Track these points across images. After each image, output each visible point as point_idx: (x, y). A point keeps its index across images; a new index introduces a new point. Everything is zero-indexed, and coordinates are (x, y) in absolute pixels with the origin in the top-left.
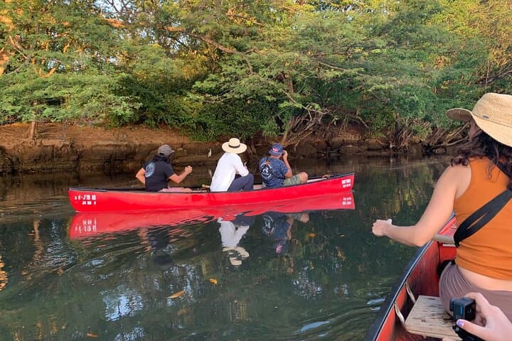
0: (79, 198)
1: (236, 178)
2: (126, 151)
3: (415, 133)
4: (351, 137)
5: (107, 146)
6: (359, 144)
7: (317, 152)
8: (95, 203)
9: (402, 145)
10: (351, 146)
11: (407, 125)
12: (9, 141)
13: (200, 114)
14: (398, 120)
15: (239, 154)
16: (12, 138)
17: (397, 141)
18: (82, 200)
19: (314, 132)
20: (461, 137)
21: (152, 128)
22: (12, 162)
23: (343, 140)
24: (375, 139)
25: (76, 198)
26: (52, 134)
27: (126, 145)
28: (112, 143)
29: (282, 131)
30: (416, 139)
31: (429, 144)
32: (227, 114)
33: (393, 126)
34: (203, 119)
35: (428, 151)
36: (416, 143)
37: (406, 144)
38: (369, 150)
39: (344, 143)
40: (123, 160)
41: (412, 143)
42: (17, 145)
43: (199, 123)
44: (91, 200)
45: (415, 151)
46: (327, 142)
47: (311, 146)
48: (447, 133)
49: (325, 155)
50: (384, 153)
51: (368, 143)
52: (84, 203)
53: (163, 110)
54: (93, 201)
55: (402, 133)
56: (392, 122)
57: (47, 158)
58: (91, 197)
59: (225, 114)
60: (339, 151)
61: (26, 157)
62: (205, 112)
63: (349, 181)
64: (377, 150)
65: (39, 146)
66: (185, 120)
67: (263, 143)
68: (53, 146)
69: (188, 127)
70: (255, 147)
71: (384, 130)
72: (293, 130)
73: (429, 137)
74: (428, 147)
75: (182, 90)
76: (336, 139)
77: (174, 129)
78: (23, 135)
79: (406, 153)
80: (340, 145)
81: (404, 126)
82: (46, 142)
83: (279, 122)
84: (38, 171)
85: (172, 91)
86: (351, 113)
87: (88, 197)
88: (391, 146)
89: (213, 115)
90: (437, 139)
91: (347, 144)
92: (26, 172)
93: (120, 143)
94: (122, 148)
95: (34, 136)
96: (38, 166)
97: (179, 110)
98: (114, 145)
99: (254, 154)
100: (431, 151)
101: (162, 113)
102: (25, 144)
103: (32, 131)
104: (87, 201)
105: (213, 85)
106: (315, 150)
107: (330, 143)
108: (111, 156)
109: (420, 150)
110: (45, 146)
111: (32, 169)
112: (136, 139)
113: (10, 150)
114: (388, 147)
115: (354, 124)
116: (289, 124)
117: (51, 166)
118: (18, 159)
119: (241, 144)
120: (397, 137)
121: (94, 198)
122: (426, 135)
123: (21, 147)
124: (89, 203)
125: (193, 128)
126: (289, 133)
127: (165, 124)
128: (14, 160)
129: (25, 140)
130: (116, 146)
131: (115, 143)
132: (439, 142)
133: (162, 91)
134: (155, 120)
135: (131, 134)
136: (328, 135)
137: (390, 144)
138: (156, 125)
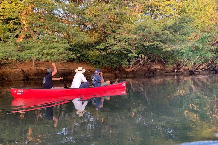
0: (16, 92)
1: (82, 83)
2: (69, 72)
3: (186, 65)
4: (159, 67)
5: (61, 70)
6: (162, 70)
7: (144, 73)
8: (23, 94)
9: (180, 70)
10: (158, 71)
11: (182, 62)
12: (25, 68)
13: (97, 57)
14: (179, 60)
15: (83, 73)
16: (26, 66)
17: (178, 69)
18: (17, 93)
19: (143, 65)
20: (206, 67)
21: (78, 63)
22: (27, 76)
23: (156, 68)
24: (169, 68)
25: (14, 92)
26: (40, 65)
27: (69, 70)
28: (63, 69)
29: (130, 65)
30: (187, 68)
31: (192, 70)
32: (108, 57)
33: (177, 62)
34: (98, 60)
35: (192, 73)
36: (186, 70)
37: (182, 70)
38: (166, 72)
39: (156, 69)
40: (67, 75)
41: (185, 70)
42: (28, 69)
43: (96, 61)
44: (21, 92)
45: (186, 73)
46: (149, 69)
47: (142, 71)
48: (201, 65)
49: (148, 74)
50: (172, 74)
51: (166, 70)
52: (18, 94)
53: (82, 56)
54: (22, 93)
55: (181, 65)
56: (176, 61)
57: (39, 74)
58: (21, 91)
59: (107, 58)
60: (153, 73)
61: (32, 74)
62: (99, 56)
63: (125, 84)
64: (170, 72)
65: (36, 70)
66: (91, 60)
67: (122, 69)
68: (41, 70)
69: (92, 63)
70: (119, 71)
71: (173, 64)
72: (134, 64)
73: (192, 67)
74: (192, 71)
75: (90, 48)
76: (152, 68)
77: (86, 64)
78: (30, 65)
79: (182, 74)
80: (154, 70)
81: (181, 62)
82: (39, 68)
83: (129, 61)
84: (36, 79)
85: (86, 48)
86: (158, 57)
87: (20, 91)
88: (175, 71)
89: (102, 58)
90: (196, 68)
91: (157, 70)
92: (31, 79)
93: (66, 69)
94: (67, 71)
95: (34, 66)
96: (36, 77)
97: (89, 56)
98: (64, 70)
99: (118, 73)
100: (193, 73)
101: (82, 57)
102: (31, 69)
103: (34, 64)
104: (19, 93)
105: (103, 47)
106: (143, 72)
107: (150, 70)
108: (63, 74)
109: (188, 73)
110: (38, 70)
111: (34, 78)
112: (72, 67)
113: (25, 71)
114: (174, 71)
115: (160, 62)
116: (133, 61)
117: (41, 77)
118: (29, 74)
119: (83, 69)
120: (178, 67)
121: (22, 91)
122: (191, 66)
123: (29, 70)
124: (20, 94)
125: (94, 63)
126: (133, 65)
127: (83, 61)
128: (27, 75)
129: (31, 67)
130: (65, 70)
131: (65, 69)
132: (197, 69)
133: (82, 48)
134: (79, 60)
135: (70, 65)
136: (149, 66)
137: (175, 70)
138: (79, 62)
